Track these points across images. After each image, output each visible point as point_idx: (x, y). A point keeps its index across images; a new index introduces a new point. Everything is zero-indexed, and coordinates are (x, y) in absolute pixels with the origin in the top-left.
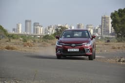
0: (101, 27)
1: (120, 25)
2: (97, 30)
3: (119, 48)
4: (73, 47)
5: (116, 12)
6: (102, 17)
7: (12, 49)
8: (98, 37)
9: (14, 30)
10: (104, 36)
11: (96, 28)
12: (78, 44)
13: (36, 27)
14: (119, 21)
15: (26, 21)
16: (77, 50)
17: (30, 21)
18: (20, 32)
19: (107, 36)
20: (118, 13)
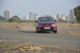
0: (70, 15)
1: (78, 14)
2: (68, 17)
3: (73, 26)
4: (47, 27)
5: (77, 7)
6: (70, 10)
7: (18, 27)
8: (68, 21)
9: (24, 18)
10: (71, 20)
11: (67, 16)
12: (50, 25)
13: (35, 16)
14: (79, 12)
15: (30, 13)
16: (49, 28)
17: (32, 13)
18: (27, 19)
19: (73, 20)
20: (78, 8)
